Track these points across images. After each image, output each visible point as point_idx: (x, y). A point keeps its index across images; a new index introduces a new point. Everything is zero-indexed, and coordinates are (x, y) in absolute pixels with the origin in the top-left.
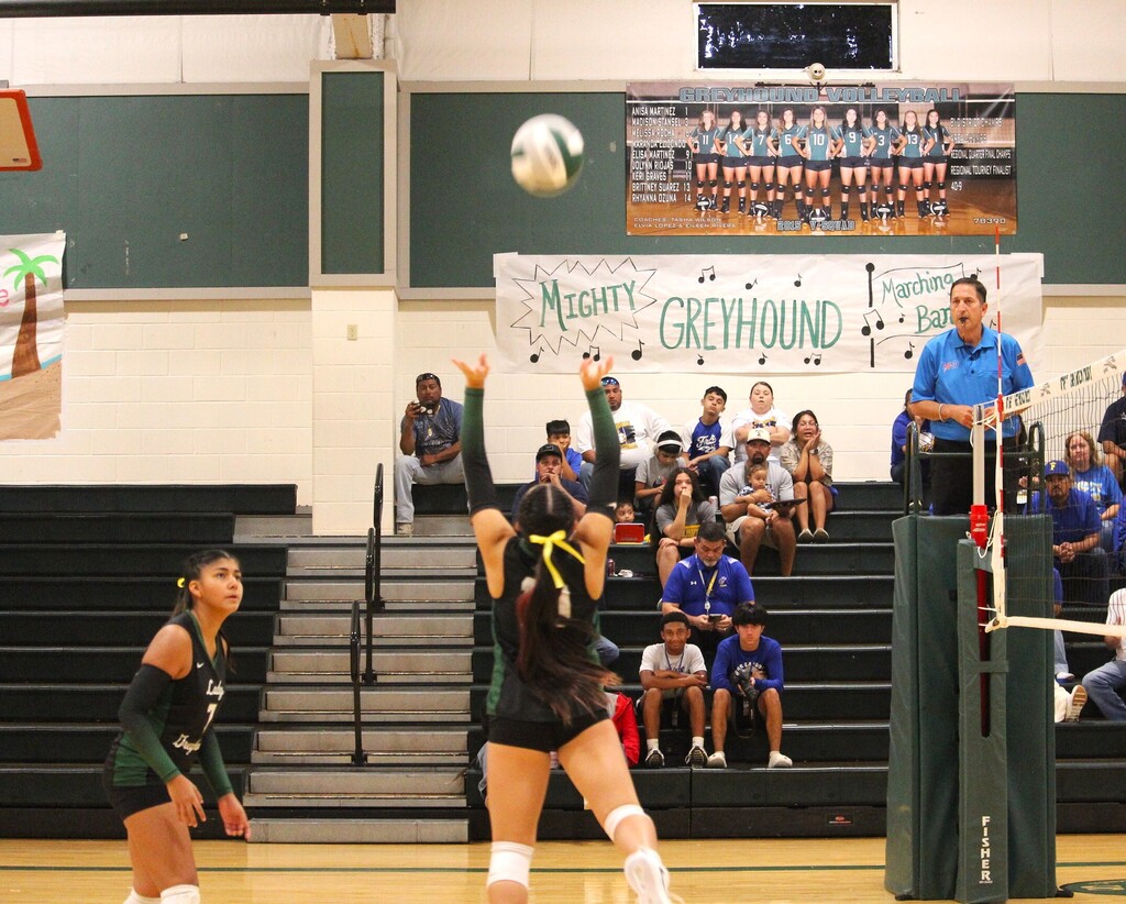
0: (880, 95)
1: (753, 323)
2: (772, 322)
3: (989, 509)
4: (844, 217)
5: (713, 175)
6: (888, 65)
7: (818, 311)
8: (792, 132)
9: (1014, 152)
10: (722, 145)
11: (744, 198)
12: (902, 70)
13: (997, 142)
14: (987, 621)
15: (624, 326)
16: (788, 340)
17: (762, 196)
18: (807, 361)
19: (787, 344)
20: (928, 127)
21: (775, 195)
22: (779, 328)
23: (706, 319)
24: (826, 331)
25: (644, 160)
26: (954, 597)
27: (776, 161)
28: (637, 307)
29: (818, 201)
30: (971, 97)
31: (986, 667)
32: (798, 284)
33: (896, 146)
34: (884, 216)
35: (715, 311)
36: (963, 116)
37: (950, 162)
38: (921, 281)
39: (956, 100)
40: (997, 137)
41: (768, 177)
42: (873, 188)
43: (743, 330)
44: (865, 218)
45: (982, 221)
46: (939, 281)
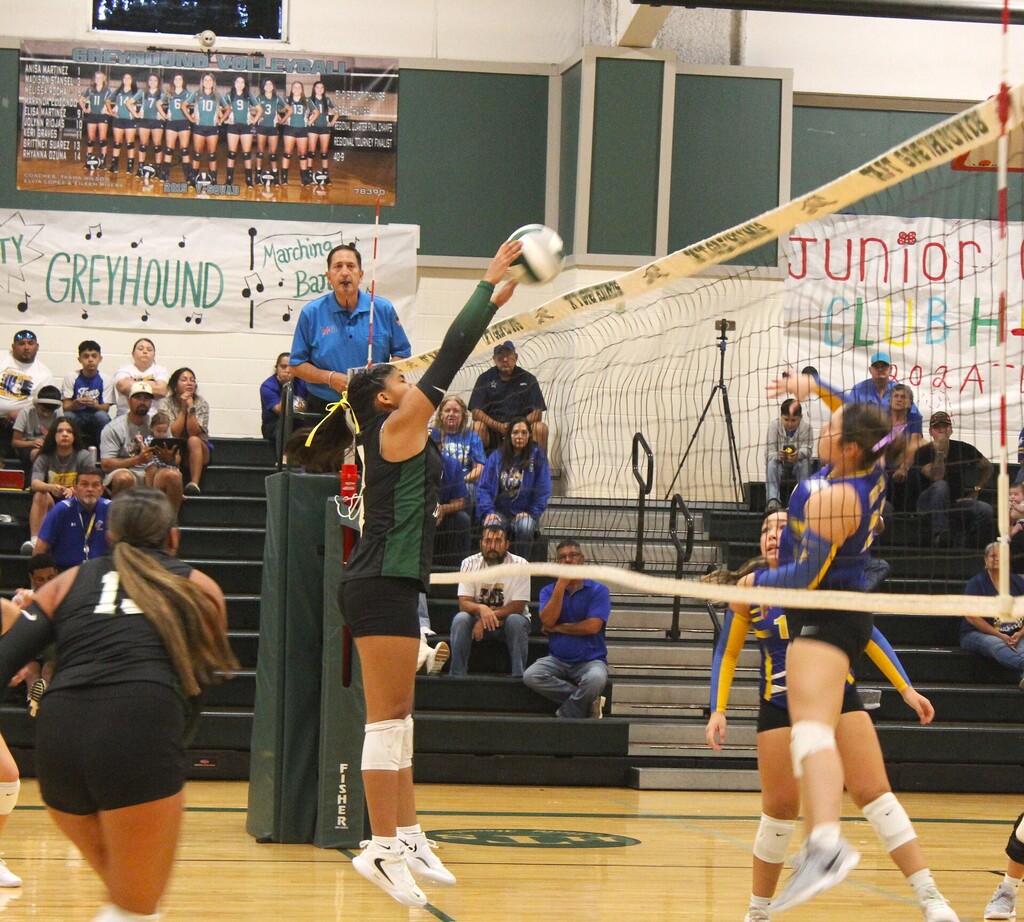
0: (268, 65)
1: (137, 281)
2: (156, 280)
4: (229, 182)
5: (103, 135)
6: (277, 36)
7: (200, 272)
8: (182, 97)
9: (395, 126)
10: (113, 106)
11: (133, 159)
12: (290, 41)
13: (379, 116)
15: (12, 279)
16: (170, 299)
17: (150, 159)
18: (188, 319)
19: (169, 302)
20: (313, 97)
21: (163, 158)
22: (162, 287)
23: (91, 276)
24: (208, 291)
25: (36, 117)
26: (321, 551)
27: (165, 125)
28: (24, 260)
29: (204, 166)
30: (357, 70)
32: (182, 245)
33: (282, 115)
34: (268, 183)
35: (101, 268)
36: (348, 89)
37: (334, 133)
38: (301, 247)
39: (342, 73)
40: (380, 111)
41: (157, 140)
42: (258, 156)
43: (127, 288)
44: (249, 183)
45: (362, 191)
46: (318, 247)
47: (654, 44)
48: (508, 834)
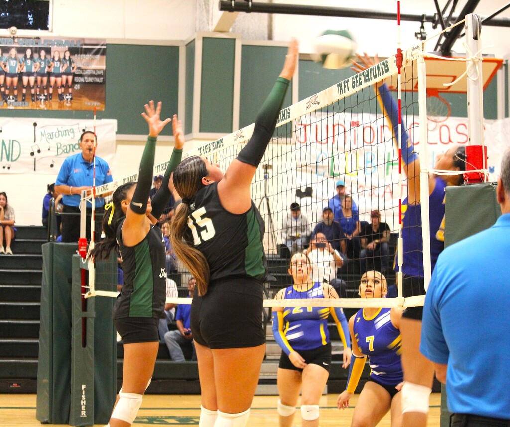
3: (87, 240)
4: (23, 100)
6: (47, 29)
7: (10, 144)
8: (1, 59)
9: (105, 72)
12: (53, 31)
13: (96, 67)
14: (85, 293)
18: (4, 168)
20: (64, 58)
24: (14, 154)
26: (70, 281)
29: (12, 92)
30: (85, 45)
31: (84, 314)
32: (1, 131)
33: (49, 67)
34: (43, 100)
36: (81, 54)
37: (74, 75)
38: (59, 131)
39: (79, 46)
40: (97, 64)
42: (38, 87)
44: (33, 101)
45: (89, 104)
46: (67, 132)
47: (230, 30)
48: (164, 418)
